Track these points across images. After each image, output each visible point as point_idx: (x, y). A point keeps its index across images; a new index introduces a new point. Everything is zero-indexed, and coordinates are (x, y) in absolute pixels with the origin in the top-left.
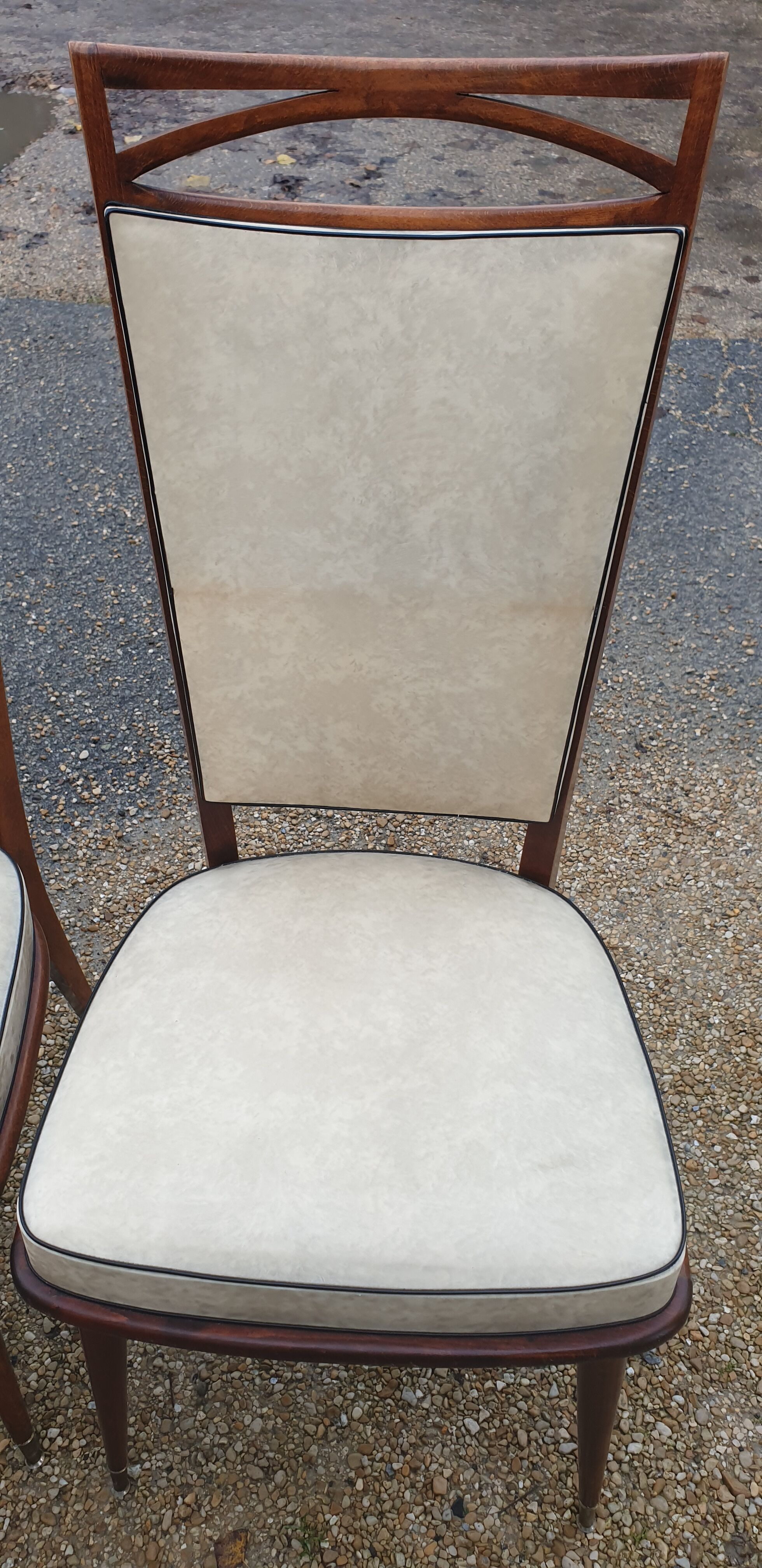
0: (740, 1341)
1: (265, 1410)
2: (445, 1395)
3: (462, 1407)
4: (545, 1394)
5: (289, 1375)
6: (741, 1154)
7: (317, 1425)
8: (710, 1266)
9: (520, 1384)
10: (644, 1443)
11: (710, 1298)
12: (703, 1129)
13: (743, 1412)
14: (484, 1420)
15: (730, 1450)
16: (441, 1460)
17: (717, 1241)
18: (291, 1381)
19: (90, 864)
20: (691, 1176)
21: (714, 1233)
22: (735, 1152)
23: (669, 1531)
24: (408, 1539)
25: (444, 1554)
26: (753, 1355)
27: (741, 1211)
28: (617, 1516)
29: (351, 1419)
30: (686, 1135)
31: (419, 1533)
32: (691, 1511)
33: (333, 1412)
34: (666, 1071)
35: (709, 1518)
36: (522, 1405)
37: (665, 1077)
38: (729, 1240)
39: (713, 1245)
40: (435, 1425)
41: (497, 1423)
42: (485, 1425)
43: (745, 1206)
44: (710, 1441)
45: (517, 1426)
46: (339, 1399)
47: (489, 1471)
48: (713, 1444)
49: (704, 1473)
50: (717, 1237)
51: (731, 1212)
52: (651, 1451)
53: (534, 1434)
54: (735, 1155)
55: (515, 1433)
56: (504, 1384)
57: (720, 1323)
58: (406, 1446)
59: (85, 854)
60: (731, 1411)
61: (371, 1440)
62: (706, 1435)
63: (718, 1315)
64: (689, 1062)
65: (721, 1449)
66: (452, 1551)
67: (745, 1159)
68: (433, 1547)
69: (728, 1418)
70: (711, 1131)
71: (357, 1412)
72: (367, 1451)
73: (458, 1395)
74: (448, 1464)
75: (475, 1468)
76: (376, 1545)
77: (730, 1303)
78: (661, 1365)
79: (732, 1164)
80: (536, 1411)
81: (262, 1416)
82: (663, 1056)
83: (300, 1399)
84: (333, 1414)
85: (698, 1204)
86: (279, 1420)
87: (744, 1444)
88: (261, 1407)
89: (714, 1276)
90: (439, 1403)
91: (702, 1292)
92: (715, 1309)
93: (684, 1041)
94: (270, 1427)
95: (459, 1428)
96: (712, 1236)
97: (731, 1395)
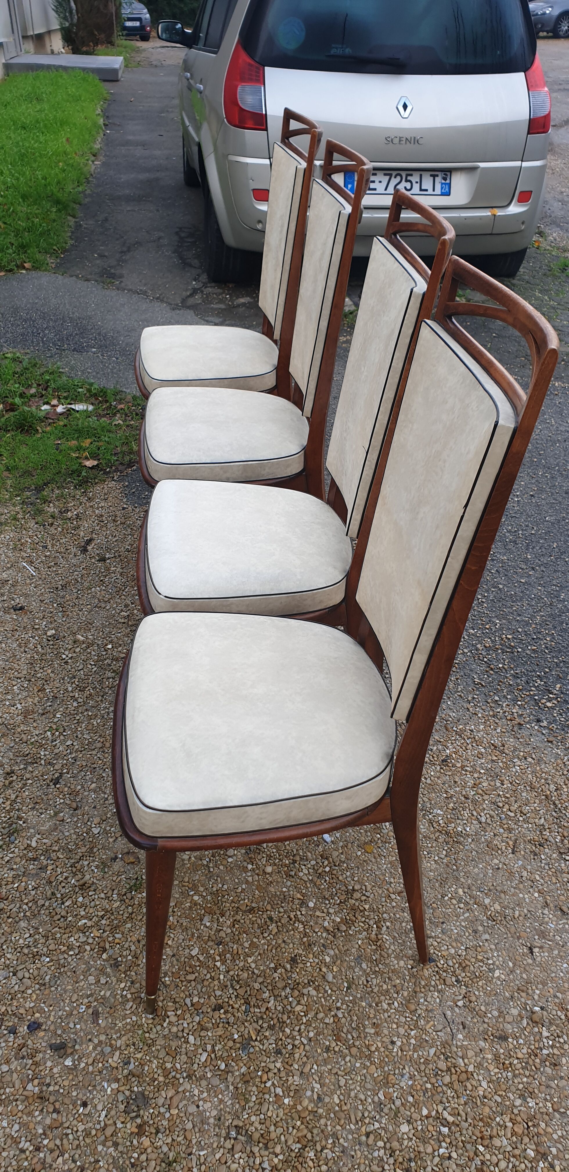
0: (266, 1109)
1: (193, 858)
2: (209, 937)
3: (204, 946)
4: (216, 988)
5: (211, 865)
6: (411, 1118)
7: (188, 882)
8: (316, 1090)
9: (219, 974)
10: (194, 1044)
11: (292, 1088)
12: (424, 1088)
13: (221, 1110)
14: (198, 958)
15: (196, 1098)
16: (176, 939)
17: (336, 1096)
18: (209, 867)
19: (494, 716)
20: (382, 1077)
21: (341, 1094)
22: (412, 1114)
23: (148, 1058)
24: (138, 927)
25: (131, 944)
26: (258, 1117)
27: (363, 1115)
28: (154, 1030)
29: (192, 896)
30: (415, 1075)
31: (140, 932)
32: (159, 1071)
33: (195, 887)
34: (466, 1061)
35: (156, 1082)
36: (208, 976)
37: (461, 1060)
38: (338, 1105)
39: (332, 1094)
40: (193, 934)
41: (197, 964)
42: (196, 958)
43: (368, 1119)
44: (200, 1085)
45: (197, 974)
46: (201, 889)
47: (172, 963)
48: (199, 1087)
49: (181, 1081)
50: (339, 1096)
51: (360, 1107)
52: (191, 1049)
53: (193, 983)
54: (409, 1113)
55: (193, 973)
56: (219, 966)
57: (276, 1095)
58: (181, 921)
59: (499, 712)
60: (221, 1101)
61: (183, 906)
62: (204, 1083)
63: (281, 1094)
64: (481, 1078)
65: (196, 1092)
66: (133, 948)
67: (408, 1121)
68: (134, 939)
69: (216, 1099)
70: (424, 1094)
71: (196, 898)
72: (177, 905)
73: (210, 943)
74: (174, 942)
75: (174, 956)
76: (134, 914)
77: (291, 1103)
78: (242, 1055)
79: (400, 1110)
80: (206, 983)
81: (190, 858)
82: (479, 1059)
83: (200, 872)
84: (195, 888)
85: (361, 1083)
86: (189, 865)
87: (201, 1108)
88: (194, 857)
89: (309, 1093)
90: (204, 934)
91: (295, 1083)
92: (286, 1092)
93: (500, 1076)
94: (185, 862)
95: (193, 945)
96: (338, 1092)
97: (230, 1102)
